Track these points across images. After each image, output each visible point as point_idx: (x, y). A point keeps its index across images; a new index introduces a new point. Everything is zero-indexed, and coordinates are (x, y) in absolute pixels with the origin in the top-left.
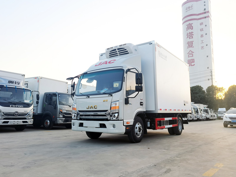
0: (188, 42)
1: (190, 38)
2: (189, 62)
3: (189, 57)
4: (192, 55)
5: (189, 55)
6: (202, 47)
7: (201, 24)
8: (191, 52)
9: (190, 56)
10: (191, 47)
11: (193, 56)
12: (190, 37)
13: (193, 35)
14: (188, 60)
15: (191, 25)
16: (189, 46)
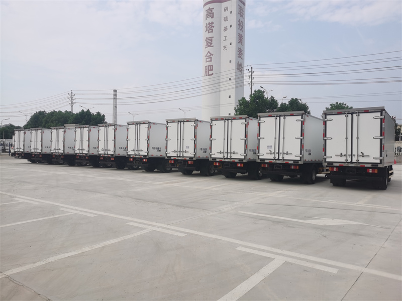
0: (207, 38)
1: (209, 32)
2: (207, 69)
3: (206, 62)
4: (210, 59)
5: (206, 59)
6: (225, 47)
7: (226, 9)
8: (209, 54)
9: (208, 60)
10: (210, 46)
11: (211, 61)
12: (209, 30)
13: (213, 27)
14: (206, 66)
15: (212, 11)
16: (207, 44)
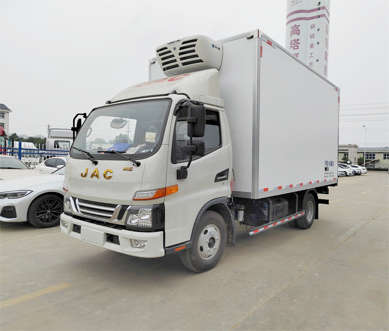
6: (311, 64)
7: (313, 27)
12: (294, 47)
15: (298, 28)
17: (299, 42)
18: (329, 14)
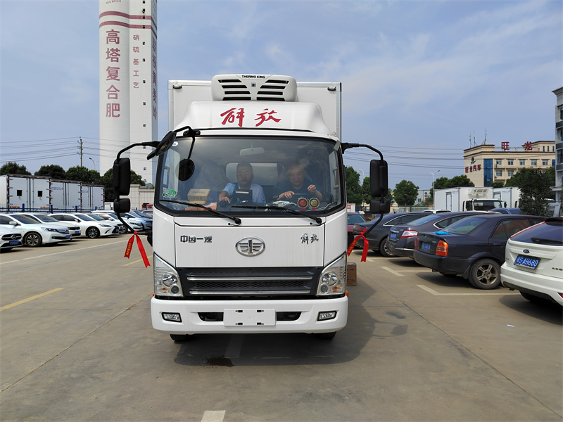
1: (112, 61)
2: (110, 108)
3: (109, 98)
5: (109, 94)
6: (136, 84)
7: (136, 37)
8: (113, 89)
9: (111, 96)
10: (114, 79)
11: (116, 98)
12: (112, 58)
13: (119, 55)
14: (108, 104)
15: (116, 35)
16: (110, 75)
17: (118, 53)
18: (156, 27)
